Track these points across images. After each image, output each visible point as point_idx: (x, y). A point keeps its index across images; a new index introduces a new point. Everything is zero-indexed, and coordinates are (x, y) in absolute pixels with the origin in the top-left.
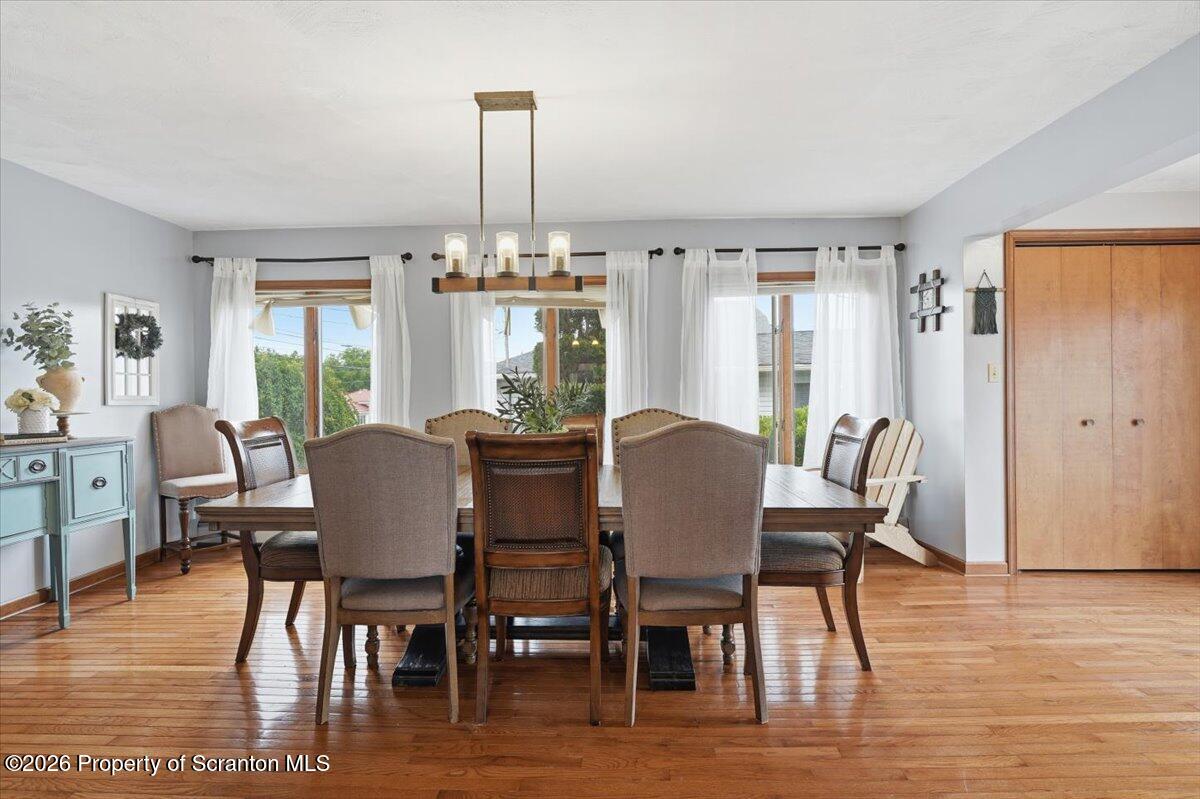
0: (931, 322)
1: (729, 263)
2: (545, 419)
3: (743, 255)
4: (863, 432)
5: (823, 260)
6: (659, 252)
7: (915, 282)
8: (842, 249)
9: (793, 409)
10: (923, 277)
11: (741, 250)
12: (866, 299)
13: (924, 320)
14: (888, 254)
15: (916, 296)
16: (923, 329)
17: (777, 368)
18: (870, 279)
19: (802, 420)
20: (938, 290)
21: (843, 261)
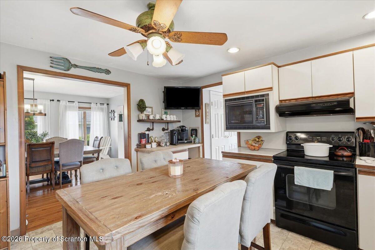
0: (113, 119)
1: (71, 104)
2: (38, 140)
3: (75, 103)
4: (99, 139)
5: (93, 105)
6: (53, 100)
7: (110, 111)
8: (96, 103)
9: (86, 135)
10: (112, 110)
11: (74, 102)
12: (101, 113)
13: (112, 118)
14: (105, 105)
15: (110, 114)
16: (112, 120)
17: (83, 123)
18: (102, 110)
19: (88, 137)
20: (114, 113)
21: (97, 106)
